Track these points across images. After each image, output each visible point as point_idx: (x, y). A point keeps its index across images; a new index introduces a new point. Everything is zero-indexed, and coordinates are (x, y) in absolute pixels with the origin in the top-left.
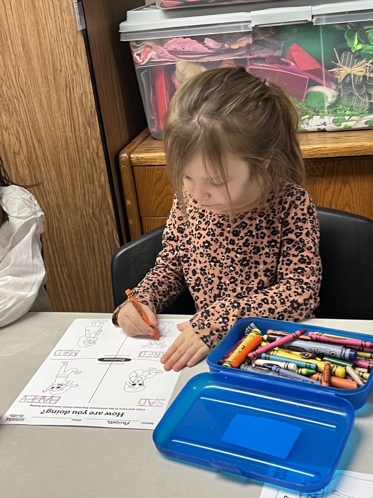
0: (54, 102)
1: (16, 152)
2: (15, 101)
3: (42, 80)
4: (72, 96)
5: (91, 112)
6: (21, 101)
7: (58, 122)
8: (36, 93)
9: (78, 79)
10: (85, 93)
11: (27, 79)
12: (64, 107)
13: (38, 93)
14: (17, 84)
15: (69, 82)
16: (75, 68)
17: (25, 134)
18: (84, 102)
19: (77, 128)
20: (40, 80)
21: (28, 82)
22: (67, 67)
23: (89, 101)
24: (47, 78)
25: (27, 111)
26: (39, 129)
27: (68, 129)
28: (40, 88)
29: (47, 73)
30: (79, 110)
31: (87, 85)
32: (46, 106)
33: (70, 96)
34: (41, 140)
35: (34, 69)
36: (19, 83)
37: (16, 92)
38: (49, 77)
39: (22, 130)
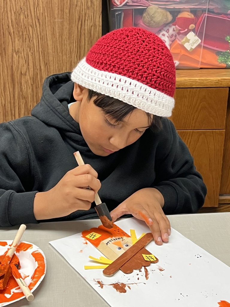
0: (66, 32)
1: (22, 73)
2: (30, 28)
3: (59, 12)
4: (83, 28)
6: (35, 29)
7: (66, 49)
8: (51, 22)
9: (91, 13)
10: (95, 25)
11: (45, 10)
12: (74, 36)
13: (52, 23)
14: (35, 14)
15: (82, 16)
16: (89, 4)
17: (34, 58)
18: (92, 33)
20: (56, 12)
21: (45, 13)
22: (82, 3)
23: (97, 32)
24: (62, 10)
25: (39, 37)
26: (48, 53)
27: (74, 55)
28: (55, 19)
29: (63, 7)
30: (87, 39)
31: (97, 20)
32: (58, 34)
33: (81, 28)
34: (48, 63)
35: (53, 2)
36: (37, 13)
37: (32, 21)
38: (64, 10)
39: (32, 54)
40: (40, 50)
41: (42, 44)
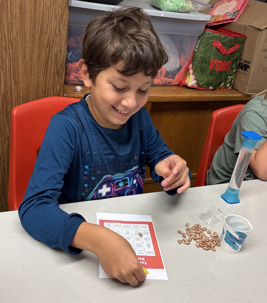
0: (35, 55)
3: (30, 37)
4: (50, 52)
5: (62, 65)
6: (8, 51)
7: (35, 70)
8: (23, 46)
9: (58, 40)
10: (61, 51)
11: (18, 35)
12: (42, 60)
14: (8, 37)
15: (51, 42)
16: (57, 32)
17: (5, 77)
18: (58, 57)
19: (48, 76)
20: (28, 37)
21: (18, 37)
22: (51, 31)
23: (62, 57)
24: (34, 36)
25: (11, 59)
26: (19, 73)
27: (41, 76)
28: (26, 43)
29: (35, 33)
32: (28, 57)
33: (49, 52)
34: (18, 82)
35: (25, 28)
36: (10, 37)
37: (6, 44)
38: (35, 36)
39: (4, 74)
40: (12, 70)
41: (14, 65)
